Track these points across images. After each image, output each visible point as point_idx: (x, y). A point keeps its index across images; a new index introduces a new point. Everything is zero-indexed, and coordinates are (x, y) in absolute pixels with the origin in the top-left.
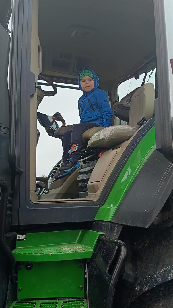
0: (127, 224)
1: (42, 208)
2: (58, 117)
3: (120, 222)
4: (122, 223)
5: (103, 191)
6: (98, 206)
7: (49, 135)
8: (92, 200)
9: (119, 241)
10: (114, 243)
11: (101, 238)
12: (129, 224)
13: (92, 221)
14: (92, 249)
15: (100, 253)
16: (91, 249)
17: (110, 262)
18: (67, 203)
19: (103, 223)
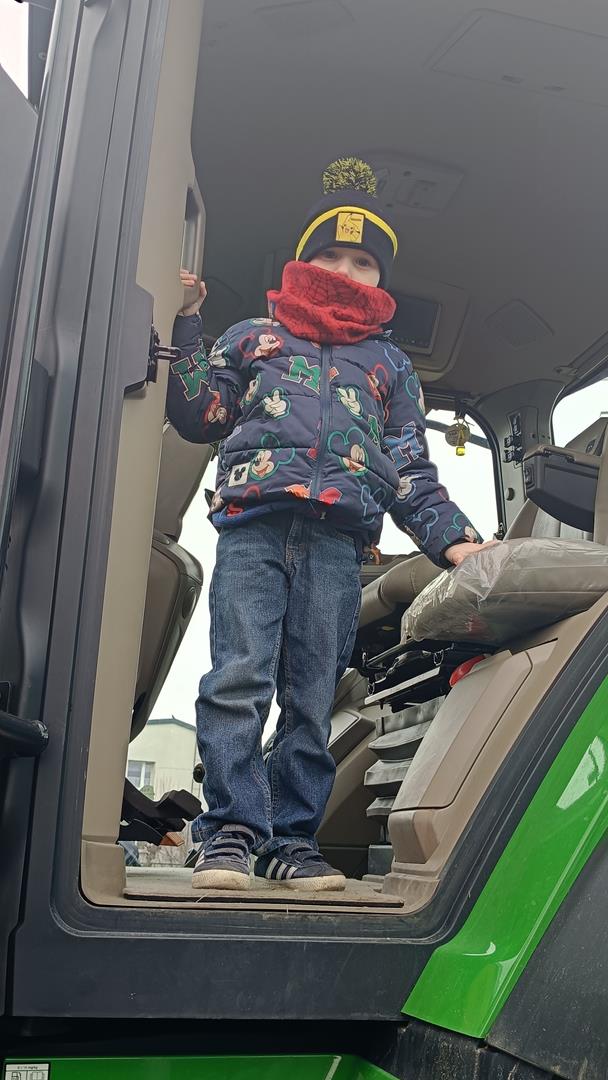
1: (133, 935)
3: (533, 1056)
4: (544, 1064)
5: (454, 863)
6: (424, 941)
8: (400, 905)
13: (387, 1017)
18: (266, 916)
19: (445, 1043)
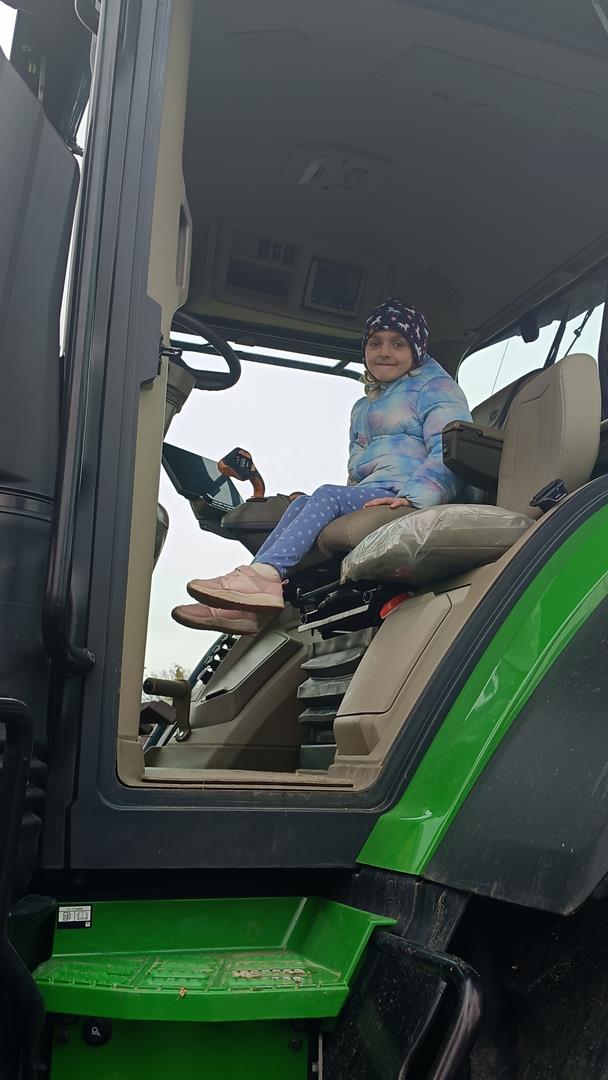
0: (484, 893)
1: (158, 808)
2: (239, 463)
3: (458, 884)
4: (467, 888)
5: (394, 754)
6: (372, 810)
7: (203, 527)
8: (351, 786)
9: (453, 961)
10: (434, 966)
11: (381, 941)
12: (494, 892)
13: (345, 866)
14: (345, 982)
15: (376, 1000)
16: (341, 980)
17: (414, 1043)
19: (391, 881)
